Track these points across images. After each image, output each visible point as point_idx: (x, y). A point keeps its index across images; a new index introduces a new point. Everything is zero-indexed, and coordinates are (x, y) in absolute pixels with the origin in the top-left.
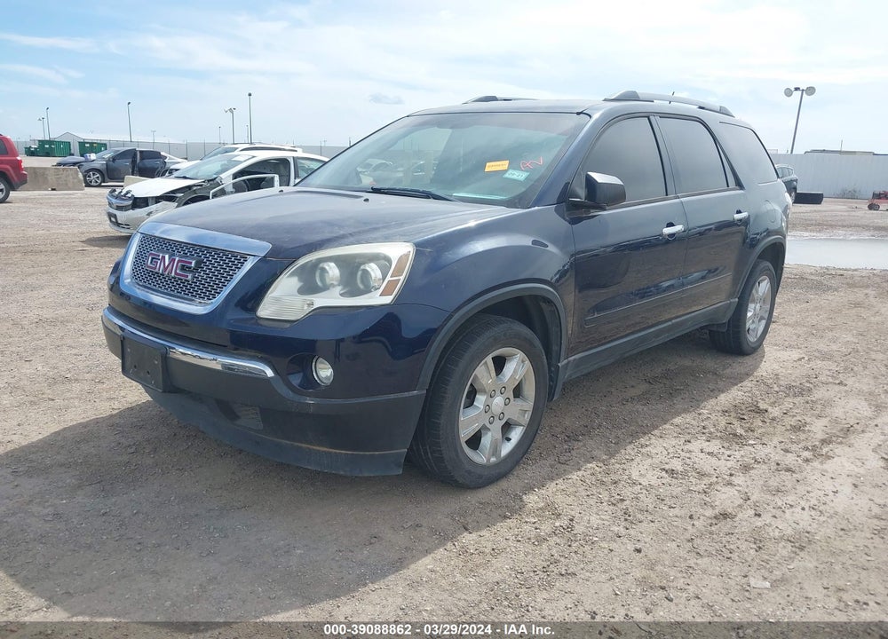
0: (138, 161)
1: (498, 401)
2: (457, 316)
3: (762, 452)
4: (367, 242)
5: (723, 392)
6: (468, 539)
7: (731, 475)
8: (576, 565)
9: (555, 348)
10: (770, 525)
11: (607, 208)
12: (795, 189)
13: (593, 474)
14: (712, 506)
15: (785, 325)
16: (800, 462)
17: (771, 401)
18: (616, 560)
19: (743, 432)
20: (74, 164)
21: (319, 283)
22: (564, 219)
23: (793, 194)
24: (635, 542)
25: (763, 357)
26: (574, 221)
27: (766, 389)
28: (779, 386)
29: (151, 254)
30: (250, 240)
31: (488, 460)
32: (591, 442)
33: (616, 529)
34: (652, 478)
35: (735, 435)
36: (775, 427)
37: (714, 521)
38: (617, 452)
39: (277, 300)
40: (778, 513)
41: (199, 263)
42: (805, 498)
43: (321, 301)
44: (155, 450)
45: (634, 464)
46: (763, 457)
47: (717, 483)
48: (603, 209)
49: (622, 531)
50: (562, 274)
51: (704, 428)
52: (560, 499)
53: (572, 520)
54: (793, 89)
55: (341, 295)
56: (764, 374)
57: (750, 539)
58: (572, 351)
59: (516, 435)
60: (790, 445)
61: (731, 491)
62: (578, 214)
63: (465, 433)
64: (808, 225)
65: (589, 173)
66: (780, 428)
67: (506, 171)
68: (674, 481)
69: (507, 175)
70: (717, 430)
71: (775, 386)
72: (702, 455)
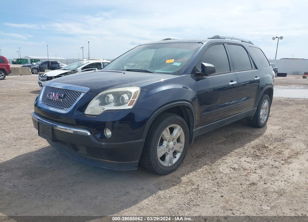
0: (50, 65)
1: (171, 143)
2: (156, 113)
3: (267, 161)
4: (123, 87)
5: (252, 140)
6: (161, 193)
7: (256, 169)
8: (199, 202)
9: (192, 125)
10: (270, 187)
11: (209, 75)
12: (277, 71)
13: (206, 170)
14: (249, 180)
15: (274, 117)
16: (280, 164)
17: (270, 143)
18: (214, 200)
19: (259, 154)
20: (28, 66)
21: (107, 102)
22: (194, 79)
23: (276, 73)
24: (221, 193)
25: (267, 128)
26: (197, 80)
27: (268, 139)
28: (272, 138)
29: (49, 93)
30: (83, 87)
31: (168, 165)
32: (205, 158)
33: (214, 189)
34: (227, 171)
35: (257, 155)
36: (271, 153)
37: (249, 186)
38: (215, 162)
39: (92, 108)
40: (273, 183)
41: (65, 96)
42: (282, 177)
43: (107, 108)
44: (51, 163)
45: (221, 166)
46: (267, 163)
47: (251, 172)
48: (208, 76)
49: (216, 189)
50: (194, 99)
51: (246, 153)
52: (194, 179)
53: (198, 186)
54: (275, 37)
55: (114, 105)
56: (267, 134)
57: (263, 192)
58: (198, 126)
59: (178, 156)
60: (277, 159)
61: (256, 175)
62: (198, 77)
63: (160, 155)
64: (282, 84)
65: (202, 63)
66: (273, 153)
67: (173, 63)
68: (235, 172)
69: (174, 64)
70: (250, 154)
71: (271, 138)
72: (245, 163)
